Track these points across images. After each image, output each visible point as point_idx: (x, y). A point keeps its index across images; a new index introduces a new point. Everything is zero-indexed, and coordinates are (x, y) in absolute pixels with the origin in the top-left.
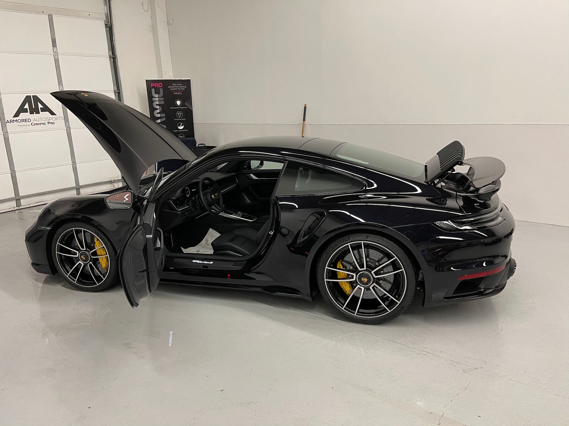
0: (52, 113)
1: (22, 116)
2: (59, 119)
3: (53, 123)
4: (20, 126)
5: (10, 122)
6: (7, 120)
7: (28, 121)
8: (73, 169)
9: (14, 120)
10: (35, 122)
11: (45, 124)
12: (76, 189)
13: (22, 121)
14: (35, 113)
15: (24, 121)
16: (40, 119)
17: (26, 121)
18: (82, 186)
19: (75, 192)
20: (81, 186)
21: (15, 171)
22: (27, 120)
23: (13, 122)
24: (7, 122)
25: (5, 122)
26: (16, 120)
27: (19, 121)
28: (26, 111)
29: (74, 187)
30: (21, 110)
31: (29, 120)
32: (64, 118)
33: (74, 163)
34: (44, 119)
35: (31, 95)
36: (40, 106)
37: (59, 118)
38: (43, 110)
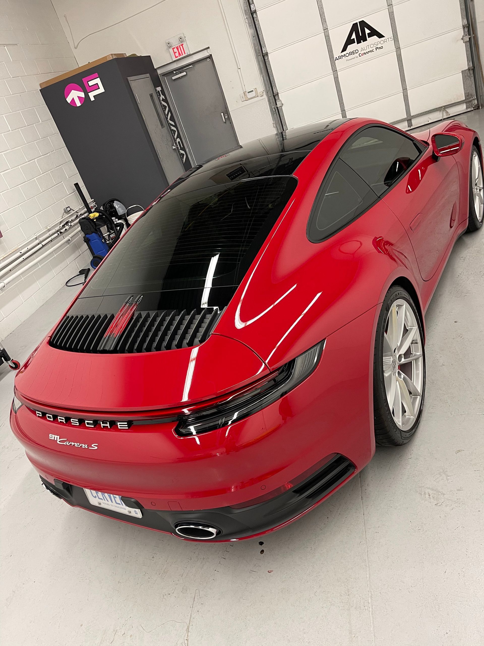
0: (380, 36)
1: (350, 48)
2: (387, 41)
3: (382, 48)
4: (348, 60)
5: (338, 59)
6: (336, 58)
7: (355, 53)
8: (404, 97)
9: (342, 56)
10: (363, 52)
11: (373, 51)
12: (407, 120)
13: (350, 54)
14: (362, 41)
15: (352, 54)
16: (367, 47)
17: (354, 53)
18: (414, 116)
19: (406, 123)
20: (412, 116)
21: (345, 110)
22: (355, 51)
23: (341, 58)
24: (336, 60)
25: (334, 60)
26: (344, 55)
27: (347, 55)
28: (353, 42)
29: (404, 119)
30: (349, 41)
31: (357, 51)
32: (393, 38)
33: (405, 89)
34: (372, 46)
35: (358, 21)
36: (367, 31)
37: (388, 39)
38: (370, 35)
